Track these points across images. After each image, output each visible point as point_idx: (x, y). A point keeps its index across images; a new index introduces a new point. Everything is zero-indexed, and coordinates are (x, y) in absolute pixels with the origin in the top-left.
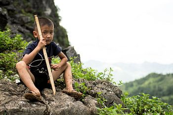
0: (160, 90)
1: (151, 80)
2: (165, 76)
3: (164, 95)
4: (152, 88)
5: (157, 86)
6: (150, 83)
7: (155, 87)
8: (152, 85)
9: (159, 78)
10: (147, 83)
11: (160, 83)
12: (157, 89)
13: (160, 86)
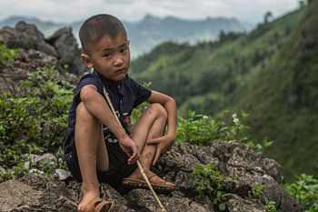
0: (185, 82)
1: (163, 60)
2: (194, 48)
3: (193, 94)
4: (167, 80)
5: (177, 75)
6: (161, 68)
7: (172, 76)
8: (165, 73)
9: (182, 53)
10: (153, 67)
11: (184, 66)
12: (177, 80)
13: (184, 73)
